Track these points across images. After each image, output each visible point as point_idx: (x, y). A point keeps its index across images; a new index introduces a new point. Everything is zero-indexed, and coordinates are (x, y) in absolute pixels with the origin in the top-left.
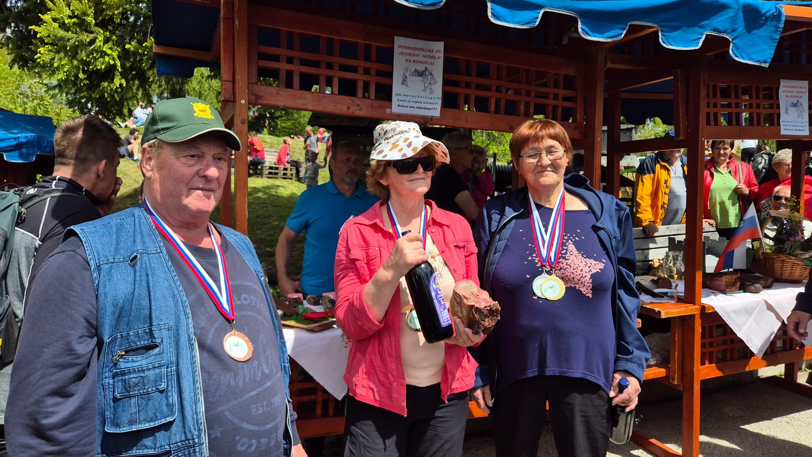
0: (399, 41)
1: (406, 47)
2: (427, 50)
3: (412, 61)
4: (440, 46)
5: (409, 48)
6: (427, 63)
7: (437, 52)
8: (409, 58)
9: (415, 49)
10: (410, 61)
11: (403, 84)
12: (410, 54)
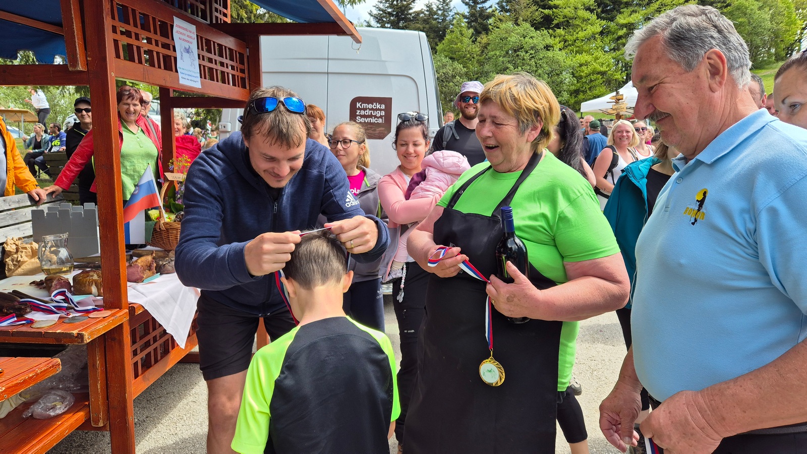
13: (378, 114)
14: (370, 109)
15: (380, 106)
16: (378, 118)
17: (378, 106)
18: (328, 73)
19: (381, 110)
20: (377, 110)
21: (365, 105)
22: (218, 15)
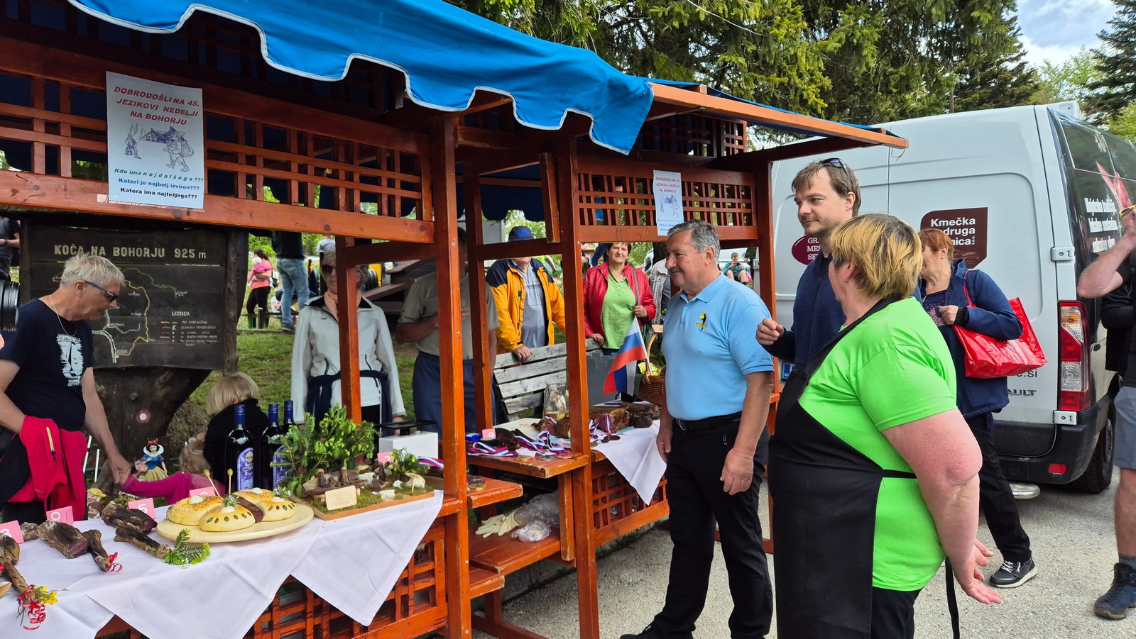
0: (114, 81)
1: (130, 92)
2: (173, 100)
3: (144, 116)
4: (196, 94)
5: (136, 93)
6: (173, 120)
7: (190, 103)
8: (138, 110)
9: (149, 96)
10: (140, 115)
11: (128, 153)
12: (140, 104)
13: (965, 232)
14: (951, 228)
15: (968, 222)
16: (965, 238)
17: (965, 222)
18: (889, 184)
19: (969, 227)
20: (962, 227)
21: (944, 222)
22: (730, 145)
